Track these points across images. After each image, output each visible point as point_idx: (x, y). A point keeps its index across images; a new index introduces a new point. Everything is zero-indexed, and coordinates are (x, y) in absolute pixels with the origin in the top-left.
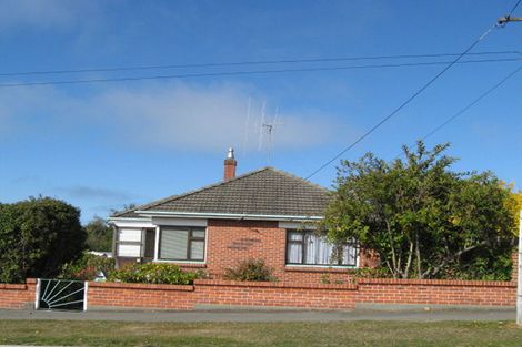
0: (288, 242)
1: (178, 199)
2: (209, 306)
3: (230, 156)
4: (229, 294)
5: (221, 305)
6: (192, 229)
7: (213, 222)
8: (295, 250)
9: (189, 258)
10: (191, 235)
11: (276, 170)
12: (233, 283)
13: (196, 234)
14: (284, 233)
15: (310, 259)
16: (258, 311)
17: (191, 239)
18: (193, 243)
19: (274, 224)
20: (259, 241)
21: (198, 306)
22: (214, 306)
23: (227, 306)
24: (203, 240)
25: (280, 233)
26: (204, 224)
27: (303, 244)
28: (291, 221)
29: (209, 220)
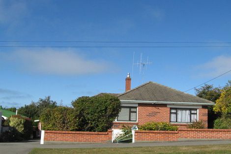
0: (171, 113)
1: (123, 95)
2: (184, 139)
3: (128, 76)
4: (192, 134)
5: (188, 139)
6: (130, 108)
7: (140, 105)
8: (173, 116)
9: (130, 120)
10: (130, 110)
11: (154, 82)
12: (193, 129)
13: (133, 110)
14: (169, 109)
15: (179, 120)
16: (203, 141)
17: (131, 112)
18: (131, 113)
19: (165, 105)
20: (159, 113)
21: (180, 139)
22: (186, 139)
23: (191, 139)
24: (136, 112)
25: (167, 109)
26: (137, 105)
27: (176, 113)
28: (173, 105)
29: (139, 104)
